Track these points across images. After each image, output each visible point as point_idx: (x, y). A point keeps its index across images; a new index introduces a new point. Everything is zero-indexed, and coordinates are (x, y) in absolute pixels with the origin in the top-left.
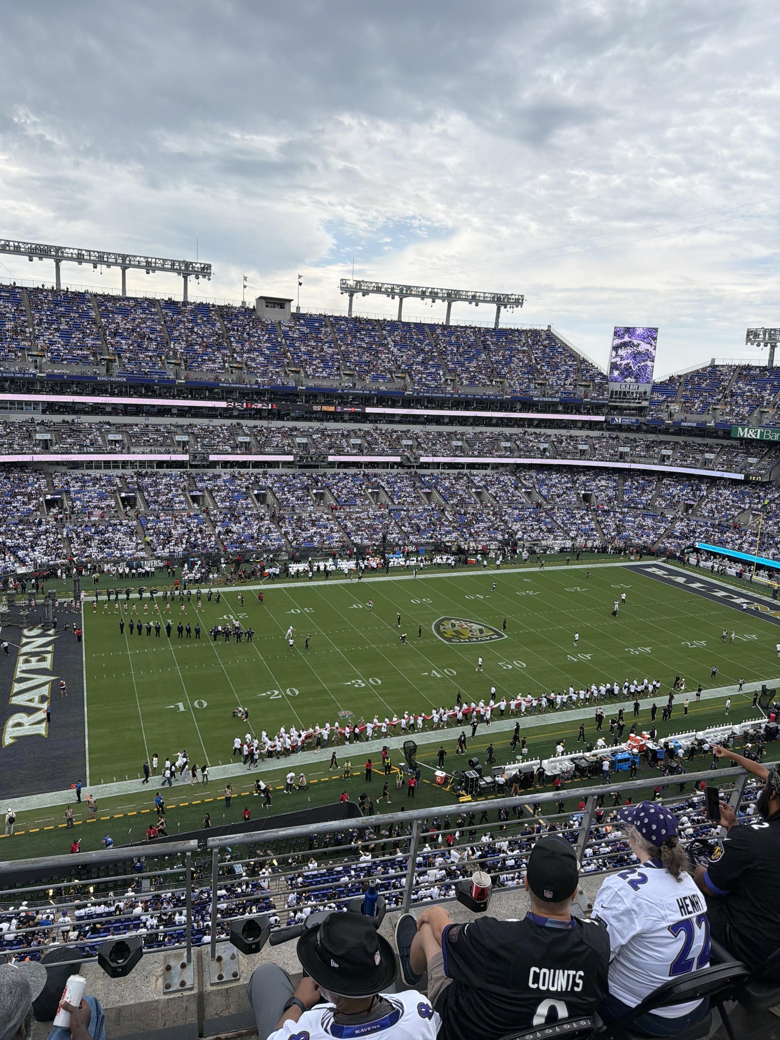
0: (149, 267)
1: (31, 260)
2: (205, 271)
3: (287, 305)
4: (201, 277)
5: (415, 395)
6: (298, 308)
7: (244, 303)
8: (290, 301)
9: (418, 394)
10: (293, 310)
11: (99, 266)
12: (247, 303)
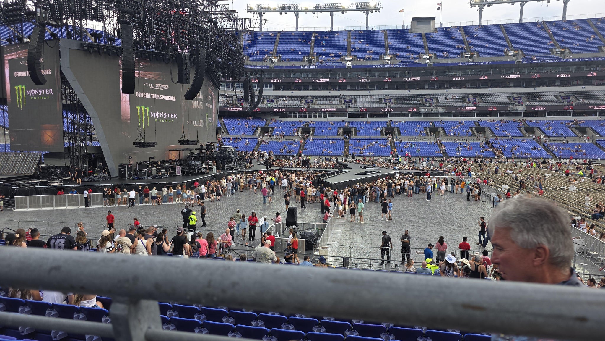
0: (343, 11)
1: (281, 14)
2: (377, 8)
3: (432, 22)
4: (374, 11)
5: (525, 62)
6: (441, 24)
7: (403, 26)
8: (433, 18)
9: (527, 61)
10: (437, 25)
11: (316, 13)
12: (406, 26)
